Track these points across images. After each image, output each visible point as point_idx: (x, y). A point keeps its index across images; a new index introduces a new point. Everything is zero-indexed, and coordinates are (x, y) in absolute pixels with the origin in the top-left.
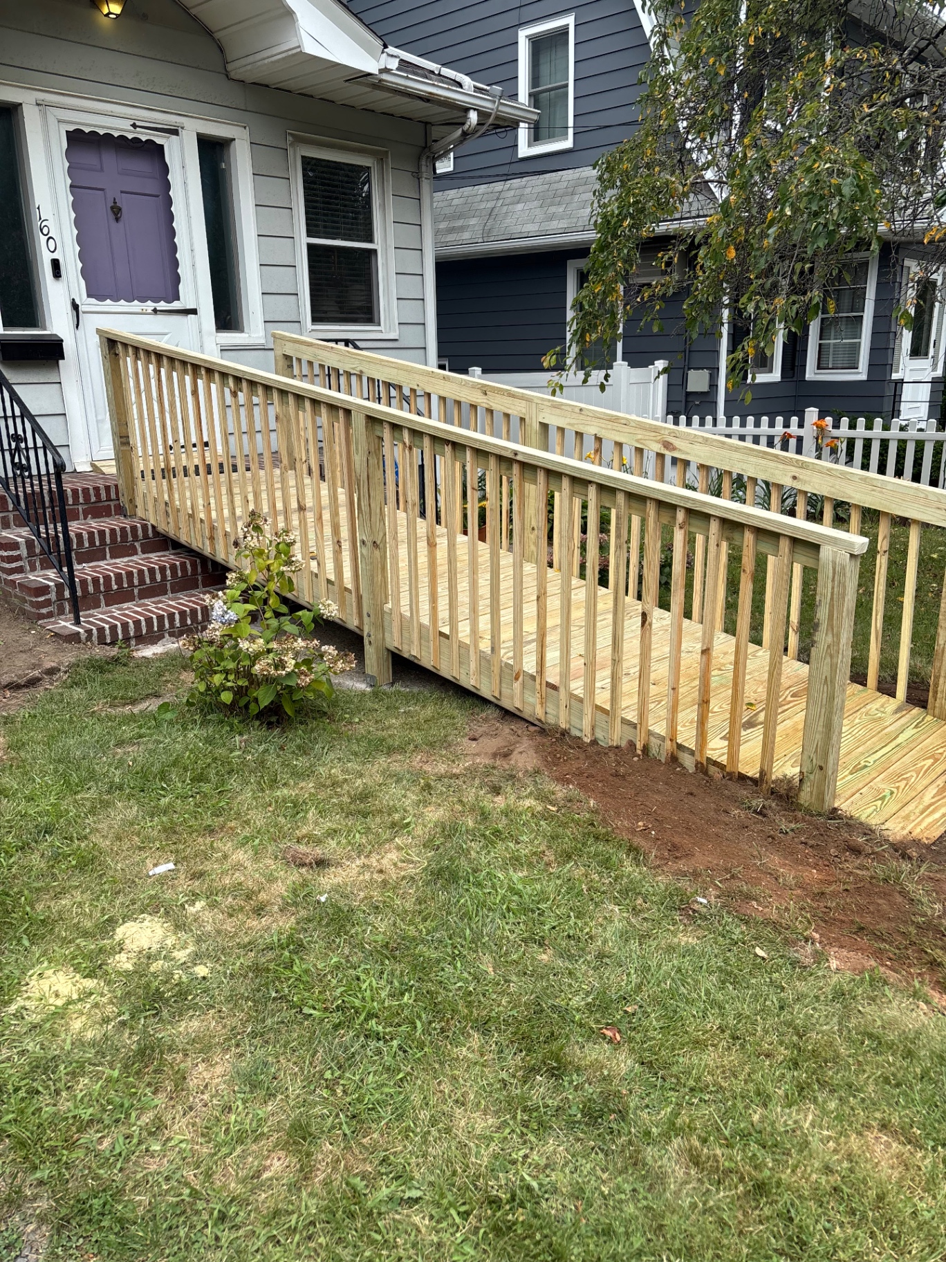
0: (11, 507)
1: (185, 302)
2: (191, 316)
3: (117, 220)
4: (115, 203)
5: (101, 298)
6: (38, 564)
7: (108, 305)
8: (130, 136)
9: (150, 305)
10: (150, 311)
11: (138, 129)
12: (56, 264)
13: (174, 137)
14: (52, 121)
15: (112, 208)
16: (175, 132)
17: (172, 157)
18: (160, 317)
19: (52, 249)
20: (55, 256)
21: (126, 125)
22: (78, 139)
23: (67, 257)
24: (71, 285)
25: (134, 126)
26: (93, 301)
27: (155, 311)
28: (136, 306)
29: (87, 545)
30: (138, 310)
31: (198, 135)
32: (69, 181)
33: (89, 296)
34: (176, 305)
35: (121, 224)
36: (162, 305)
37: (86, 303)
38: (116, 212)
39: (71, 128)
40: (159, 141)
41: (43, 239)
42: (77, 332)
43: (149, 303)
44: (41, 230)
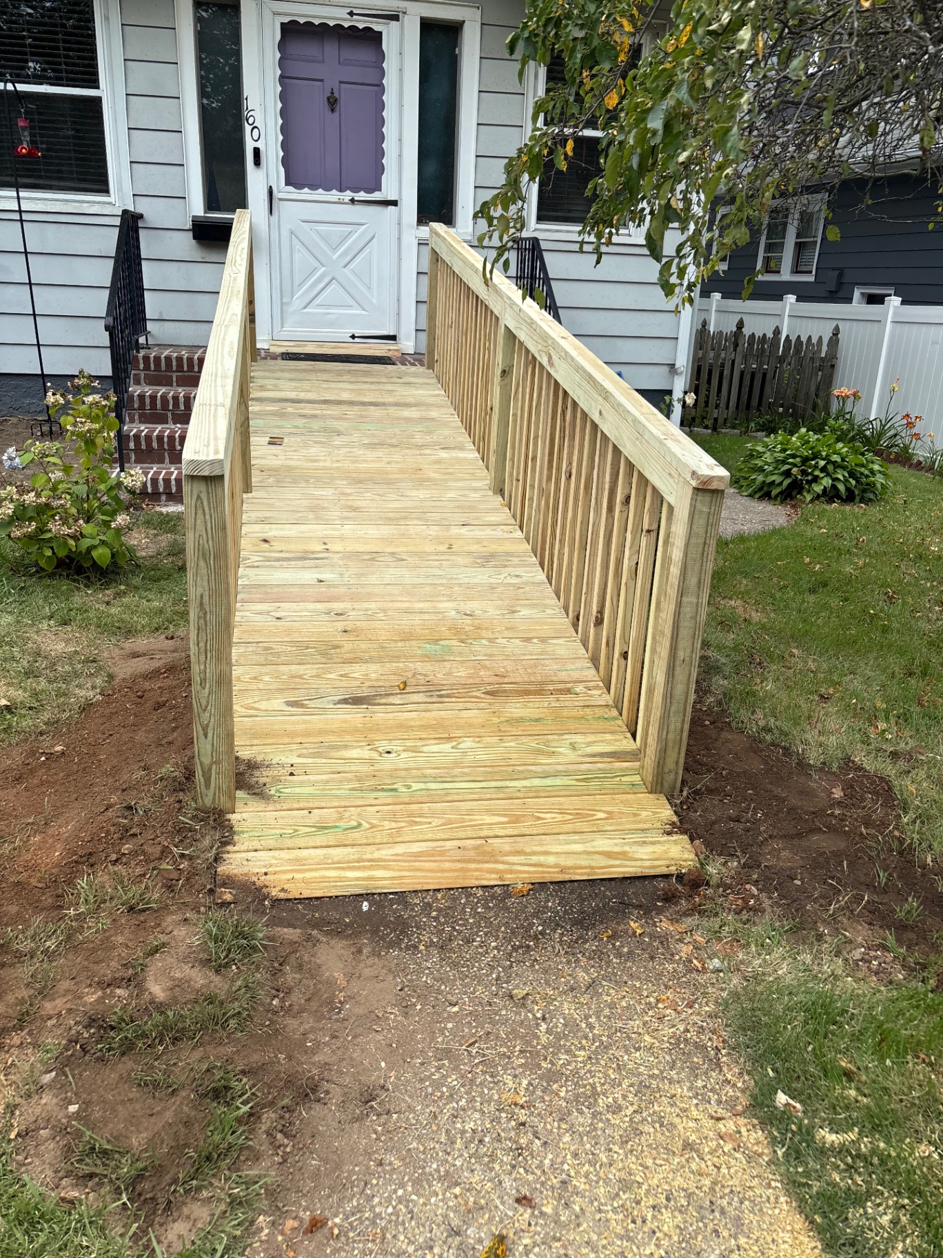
0: (142, 366)
1: (387, 192)
2: (391, 208)
3: (333, 110)
4: (332, 93)
5: (299, 186)
6: (136, 417)
7: (306, 193)
8: (346, 25)
9: (348, 195)
10: (347, 201)
11: (355, 17)
12: (257, 152)
13: (394, 23)
14: (267, 15)
15: (328, 99)
16: (395, 18)
17: (389, 44)
18: (358, 208)
19: (256, 138)
20: (257, 145)
21: (343, 13)
22: (291, 31)
23: (269, 146)
24: (270, 172)
25: (351, 14)
26: (291, 188)
27: (353, 201)
28: (334, 195)
29: (182, 408)
30: (334, 199)
31: (422, 19)
32: (279, 72)
33: (287, 183)
34: (376, 196)
35: (336, 114)
36: (362, 195)
37: (284, 191)
38: (333, 102)
39: (286, 20)
40: (376, 28)
41: (248, 128)
42: (271, 218)
43: (348, 192)
44: (247, 120)
